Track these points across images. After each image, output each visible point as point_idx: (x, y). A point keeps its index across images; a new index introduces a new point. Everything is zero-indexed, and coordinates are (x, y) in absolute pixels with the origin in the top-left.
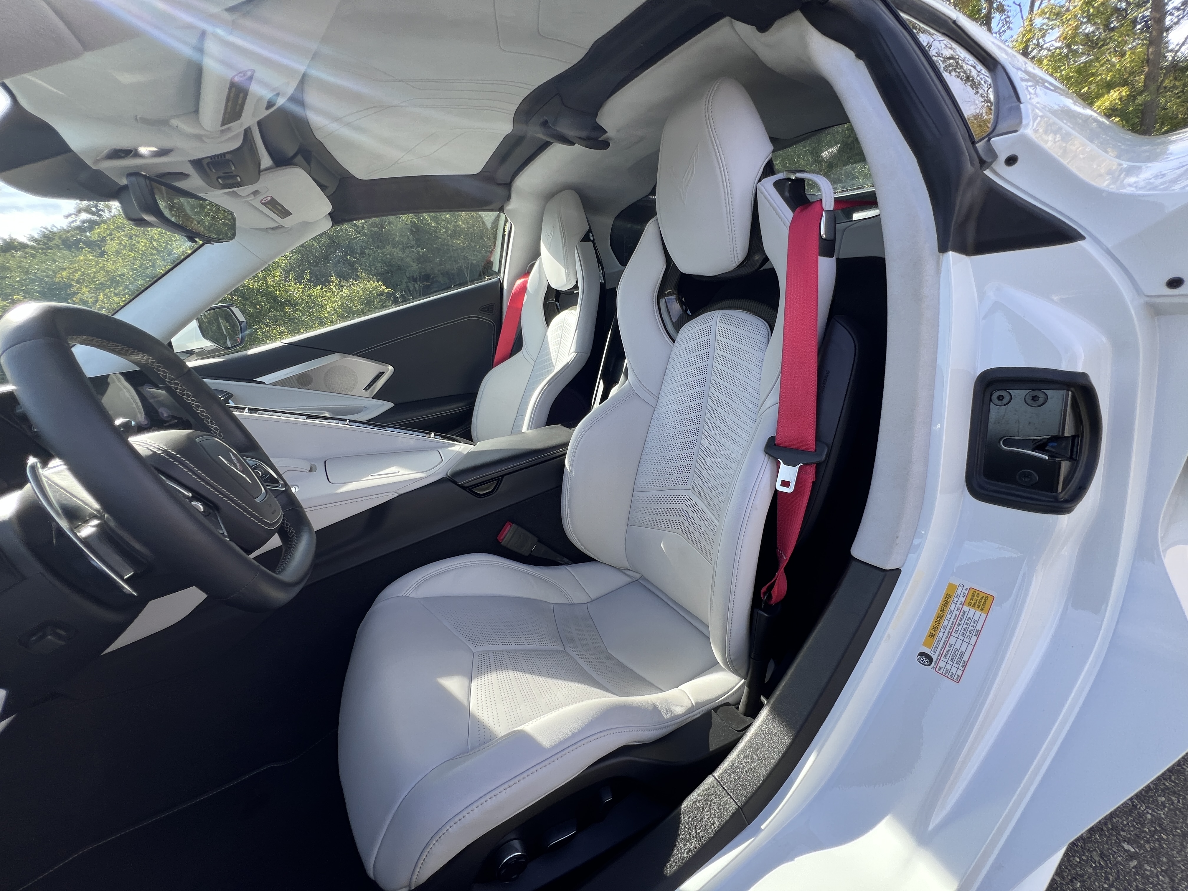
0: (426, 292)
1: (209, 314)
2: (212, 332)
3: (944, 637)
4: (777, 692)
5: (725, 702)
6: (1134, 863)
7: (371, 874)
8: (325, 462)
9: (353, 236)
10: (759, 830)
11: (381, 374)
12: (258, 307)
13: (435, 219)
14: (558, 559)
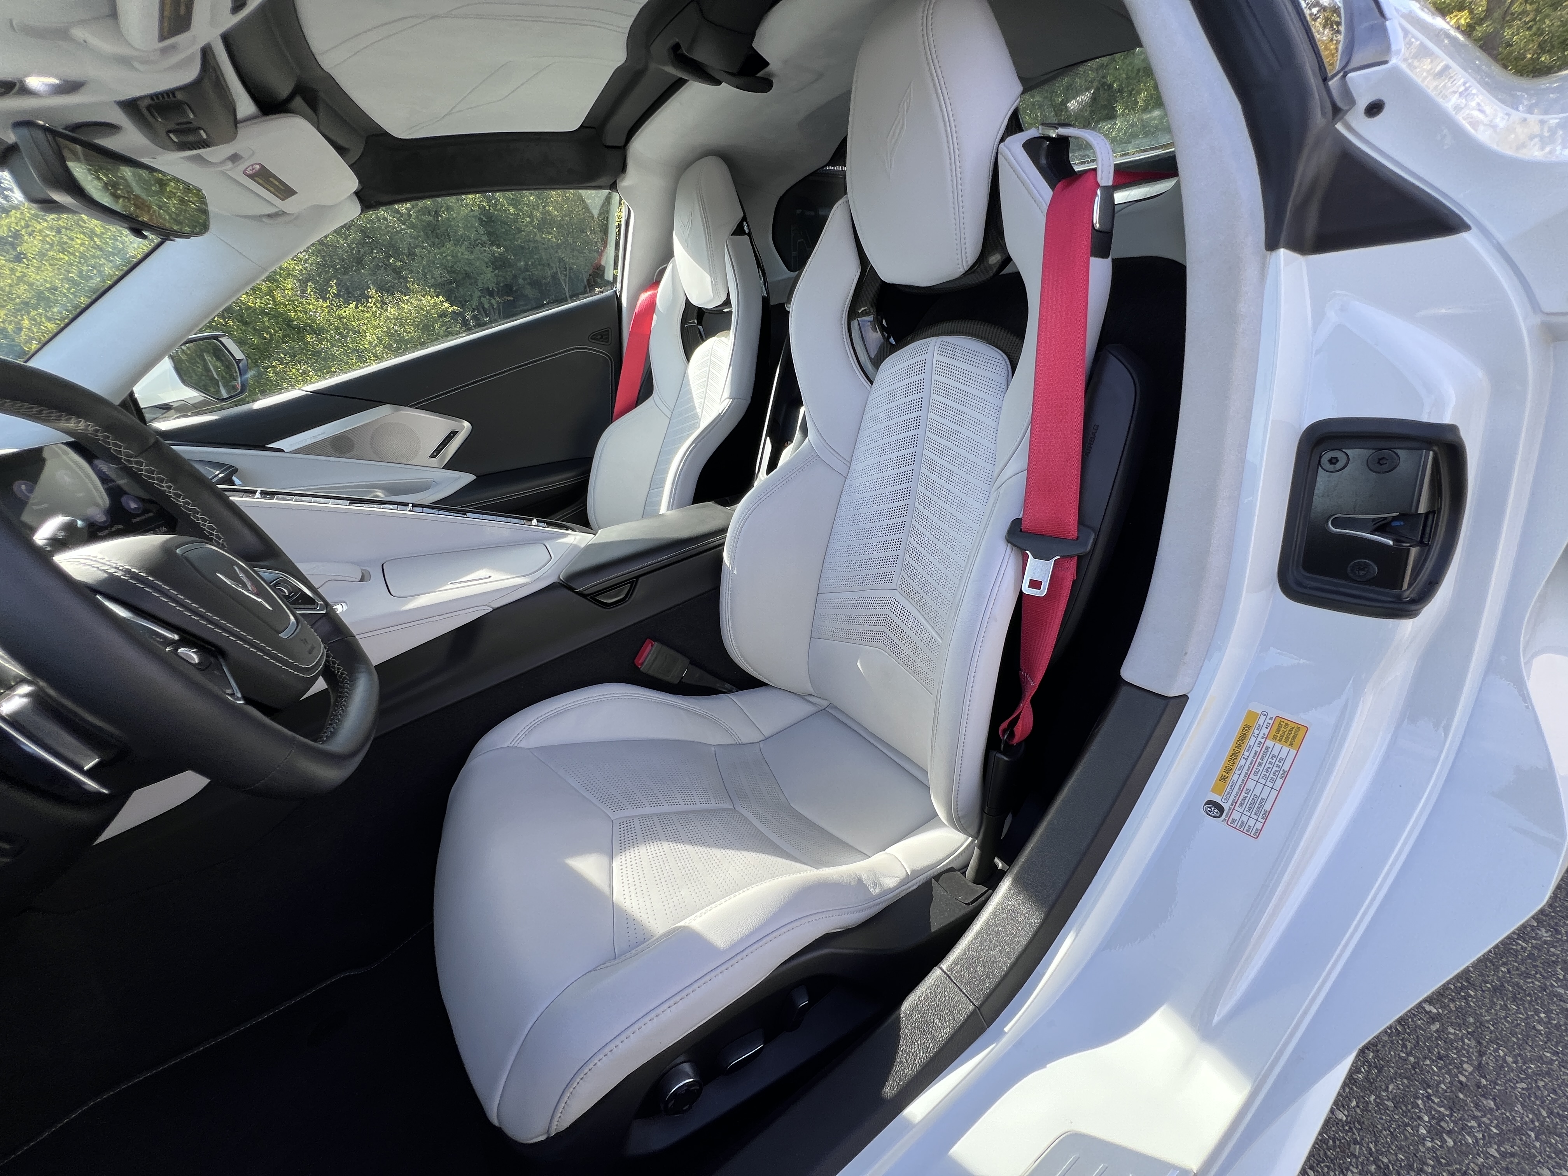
0: (508, 313)
1: (188, 348)
2: (197, 375)
3: (1240, 780)
4: (1022, 859)
5: (949, 867)
6: (1437, 1025)
7: (495, 1121)
8: (383, 566)
9: (395, 228)
10: (1001, 1033)
11: (452, 435)
12: (265, 335)
13: (515, 203)
14: (718, 685)
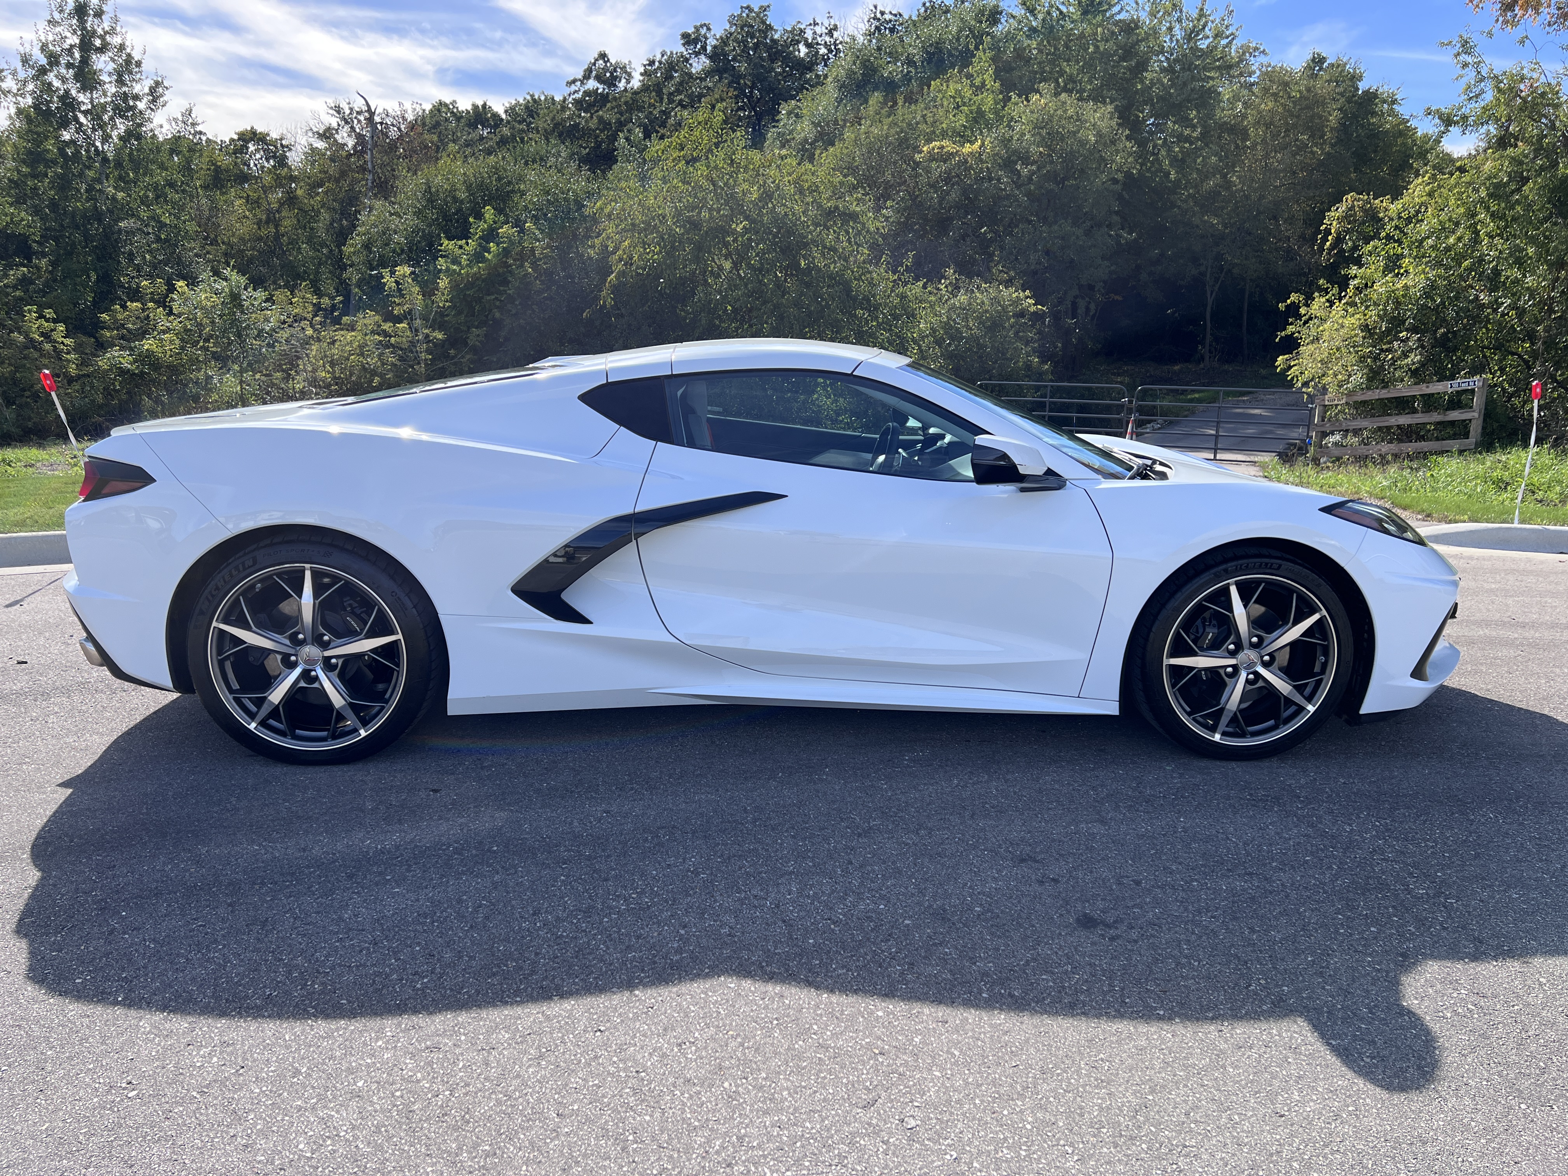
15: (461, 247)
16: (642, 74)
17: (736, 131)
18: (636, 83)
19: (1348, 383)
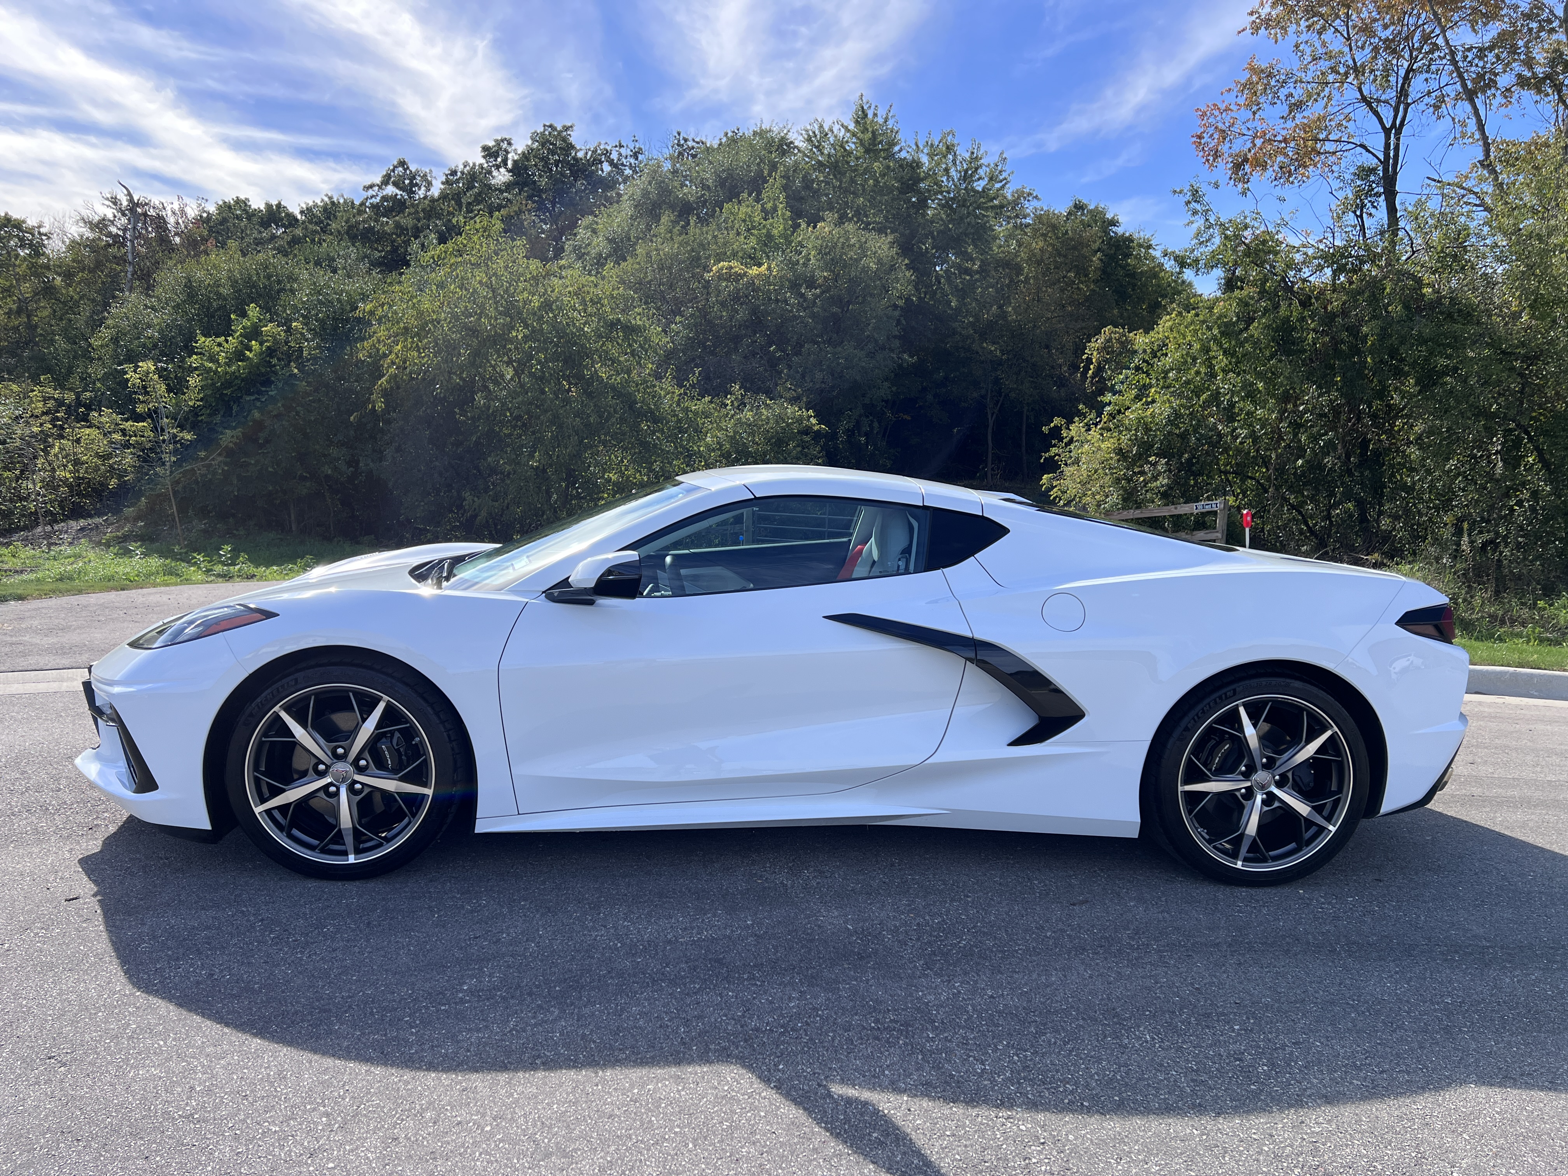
15: (220, 345)
16: (443, 183)
17: (515, 240)
18: (436, 190)
19: (1106, 503)
